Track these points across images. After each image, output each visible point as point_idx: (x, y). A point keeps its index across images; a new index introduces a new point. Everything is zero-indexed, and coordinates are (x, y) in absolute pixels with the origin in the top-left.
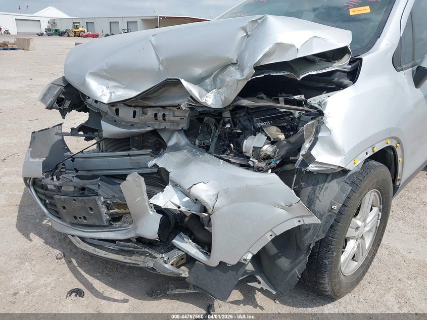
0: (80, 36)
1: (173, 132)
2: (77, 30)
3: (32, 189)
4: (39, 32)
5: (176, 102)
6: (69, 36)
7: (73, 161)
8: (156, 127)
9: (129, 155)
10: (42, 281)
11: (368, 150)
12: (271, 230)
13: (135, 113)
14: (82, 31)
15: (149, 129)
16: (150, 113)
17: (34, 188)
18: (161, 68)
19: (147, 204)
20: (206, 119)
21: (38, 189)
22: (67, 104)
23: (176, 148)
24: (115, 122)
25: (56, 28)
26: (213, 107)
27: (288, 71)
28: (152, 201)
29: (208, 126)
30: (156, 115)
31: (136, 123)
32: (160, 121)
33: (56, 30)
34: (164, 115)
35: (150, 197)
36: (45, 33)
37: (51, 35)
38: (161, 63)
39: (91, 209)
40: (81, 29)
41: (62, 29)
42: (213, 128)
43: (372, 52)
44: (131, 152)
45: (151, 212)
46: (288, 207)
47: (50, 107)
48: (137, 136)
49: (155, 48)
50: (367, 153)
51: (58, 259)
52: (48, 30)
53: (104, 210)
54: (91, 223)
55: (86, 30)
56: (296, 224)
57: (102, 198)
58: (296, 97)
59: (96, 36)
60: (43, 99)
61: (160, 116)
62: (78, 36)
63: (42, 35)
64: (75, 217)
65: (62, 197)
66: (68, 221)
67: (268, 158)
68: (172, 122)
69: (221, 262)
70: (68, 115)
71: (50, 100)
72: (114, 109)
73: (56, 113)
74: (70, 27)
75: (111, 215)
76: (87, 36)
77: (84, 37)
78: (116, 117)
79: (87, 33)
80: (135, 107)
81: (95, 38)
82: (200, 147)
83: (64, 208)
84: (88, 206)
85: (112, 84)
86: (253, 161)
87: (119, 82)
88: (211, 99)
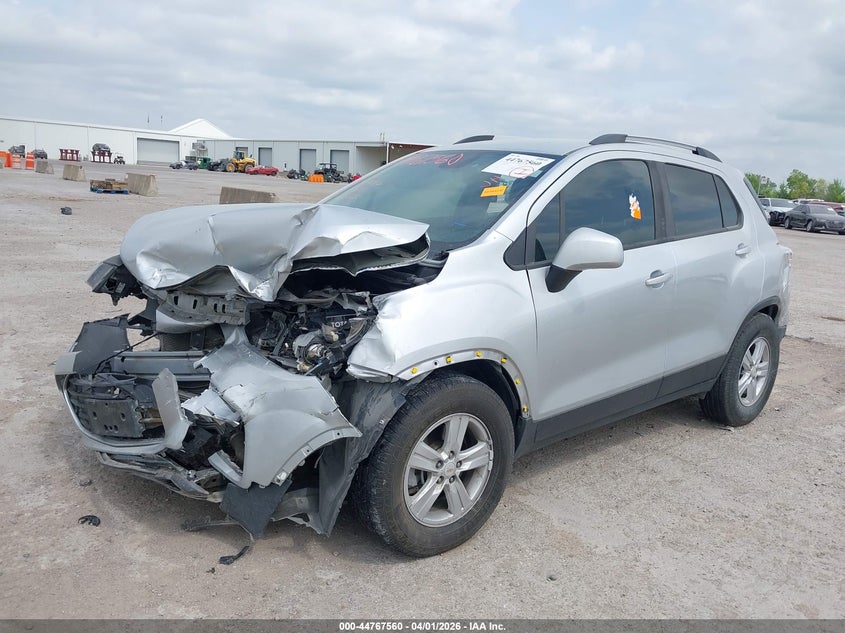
0: (244, 172)
1: (233, 327)
2: (241, 161)
3: (65, 392)
4: (174, 161)
5: (220, 292)
6: (225, 171)
7: (123, 360)
8: (216, 321)
9: (187, 357)
10: (55, 506)
11: (438, 359)
12: (307, 444)
13: (196, 301)
14: (248, 163)
15: (207, 323)
16: (211, 302)
17: (68, 393)
18: (218, 253)
19: (178, 408)
20: (275, 313)
21: (71, 393)
22: (120, 288)
23: (232, 347)
24: (172, 313)
25: (206, 157)
26: (264, 299)
27: (339, 266)
28: (183, 405)
29: (276, 323)
30: (216, 305)
31: (195, 316)
32: (220, 314)
33: (205, 160)
34: (224, 306)
35: (182, 401)
36: (184, 164)
37: (196, 168)
38: (217, 247)
39: (123, 416)
40: (247, 159)
41: (215, 158)
42: (282, 325)
43: (478, 244)
44: (190, 353)
45: (182, 419)
46: (325, 416)
47: (98, 290)
48: (197, 332)
49: (212, 229)
50: (436, 364)
51: (81, 485)
52: (191, 159)
53: (137, 417)
54: (122, 435)
55: (256, 162)
56: (333, 436)
57: (137, 403)
58: (357, 294)
59: (273, 173)
60: (90, 281)
61: (220, 309)
62: (241, 172)
63: (179, 166)
64: (106, 427)
65: (94, 401)
66: (98, 432)
67: (313, 361)
68: (233, 315)
69: (253, 483)
70: (121, 301)
71: (99, 281)
72: (173, 296)
73: (107, 298)
74: (230, 155)
75: (146, 424)
76: (256, 172)
77: (252, 173)
78: (175, 306)
79: (257, 167)
80: (195, 295)
81: (270, 177)
82: (262, 348)
83: (95, 414)
84: (120, 411)
85: (165, 266)
86: (300, 365)
87: (173, 265)
88: (264, 292)
